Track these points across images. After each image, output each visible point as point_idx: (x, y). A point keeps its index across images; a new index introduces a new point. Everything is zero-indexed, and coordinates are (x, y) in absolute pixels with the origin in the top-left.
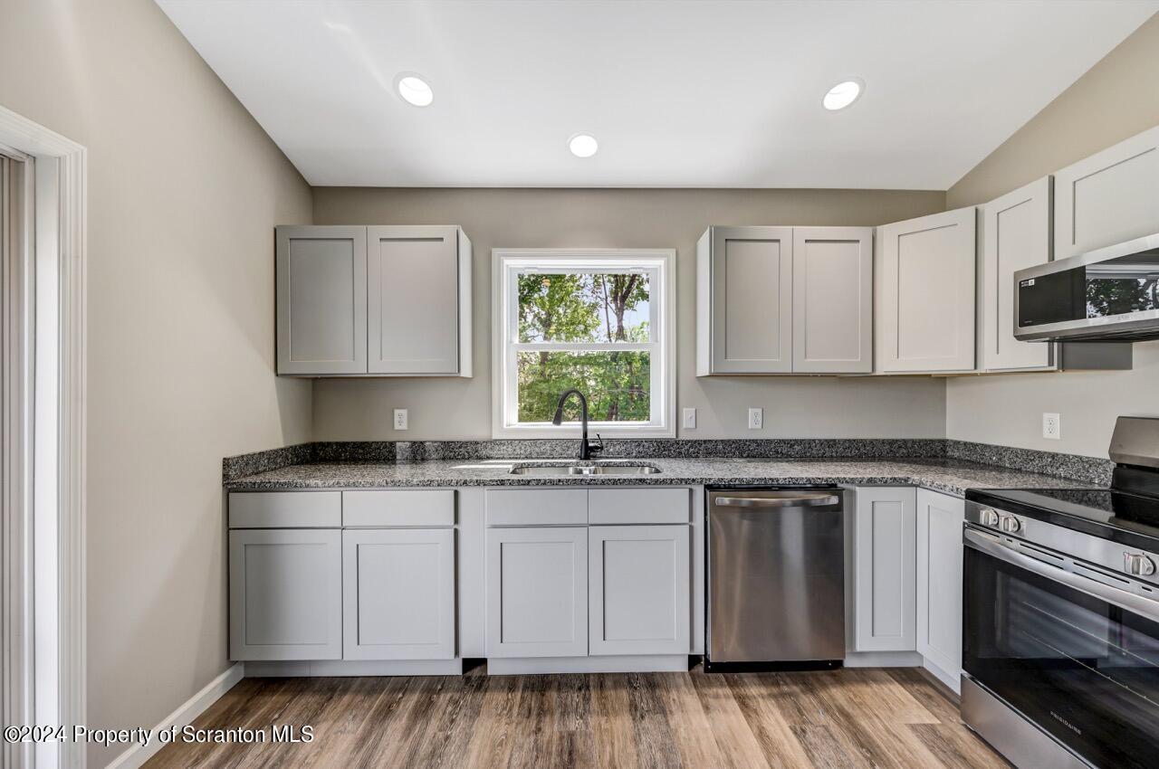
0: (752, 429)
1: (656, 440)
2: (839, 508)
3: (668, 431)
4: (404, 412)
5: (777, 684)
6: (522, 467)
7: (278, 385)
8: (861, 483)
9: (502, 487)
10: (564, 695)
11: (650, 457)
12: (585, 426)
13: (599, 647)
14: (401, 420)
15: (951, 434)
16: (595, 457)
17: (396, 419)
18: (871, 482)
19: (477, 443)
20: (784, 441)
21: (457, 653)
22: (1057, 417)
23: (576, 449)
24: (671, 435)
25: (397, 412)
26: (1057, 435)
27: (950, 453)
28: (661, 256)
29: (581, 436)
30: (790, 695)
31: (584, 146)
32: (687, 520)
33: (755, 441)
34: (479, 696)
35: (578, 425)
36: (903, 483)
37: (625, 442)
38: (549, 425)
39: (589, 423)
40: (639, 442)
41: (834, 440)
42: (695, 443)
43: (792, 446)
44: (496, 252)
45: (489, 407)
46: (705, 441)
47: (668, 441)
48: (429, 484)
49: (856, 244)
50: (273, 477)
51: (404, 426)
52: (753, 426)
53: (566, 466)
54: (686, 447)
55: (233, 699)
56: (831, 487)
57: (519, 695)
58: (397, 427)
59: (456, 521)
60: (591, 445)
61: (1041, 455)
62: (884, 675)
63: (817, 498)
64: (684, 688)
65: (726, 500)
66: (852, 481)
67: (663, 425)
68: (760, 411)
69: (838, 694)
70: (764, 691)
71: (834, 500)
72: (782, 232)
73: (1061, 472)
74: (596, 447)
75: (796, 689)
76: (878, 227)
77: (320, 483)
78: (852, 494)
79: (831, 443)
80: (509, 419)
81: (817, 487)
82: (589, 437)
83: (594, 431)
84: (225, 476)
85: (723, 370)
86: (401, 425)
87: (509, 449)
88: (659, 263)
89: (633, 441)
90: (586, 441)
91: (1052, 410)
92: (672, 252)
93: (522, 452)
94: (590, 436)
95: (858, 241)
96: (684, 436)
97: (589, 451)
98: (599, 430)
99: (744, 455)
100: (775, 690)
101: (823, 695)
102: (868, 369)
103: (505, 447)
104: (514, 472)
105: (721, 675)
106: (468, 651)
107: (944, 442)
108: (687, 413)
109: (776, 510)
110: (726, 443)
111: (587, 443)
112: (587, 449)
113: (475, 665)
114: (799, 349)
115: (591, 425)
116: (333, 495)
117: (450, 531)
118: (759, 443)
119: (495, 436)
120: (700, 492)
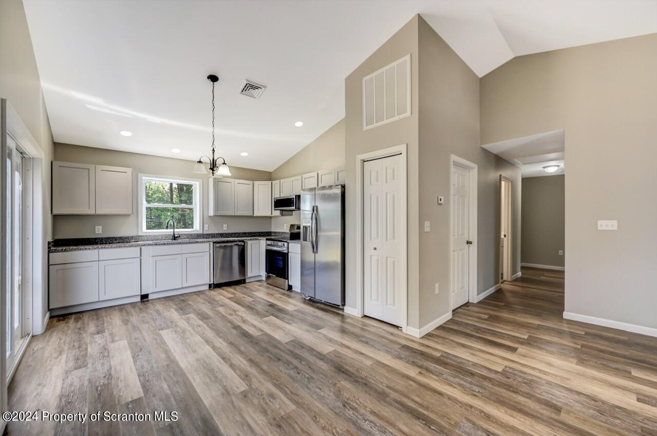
0: (225, 230)
1: (197, 234)
2: (244, 246)
3: (199, 231)
4: (100, 227)
8: (248, 240)
9: (156, 245)
11: (195, 239)
12: (174, 230)
13: (185, 285)
14: (99, 230)
16: (177, 239)
17: (96, 230)
18: (251, 240)
19: (132, 237)
20: (233, 233)
21: (140, 293)
23: (171, 237)
24: (201, 232)
25: (97, 227)
28: (198, 180)
29: (172, 233)
32: (209, 251)
35: (172, 230)
36: (258, 239)
37: (187, 235)
40: (191, 235)
42: (208, 235)
43: (235, 234)
44: (139, 175)
45: (138, 225)
46: (211, 234)
47: (200, 234)
48: (132, 246)
50: (66, 248)
51: (101, 232)
54: (206, 236)
56: (243, 241)
58: (97, 233)
59: (141, 256)
60: (176, 236)
63: (240, 243)
65: (218, 245)
67: (198, 229)
68: (227, 226)
71: (243, 244)
72: (232, 180)
76: (255, 182)
77: (91, 248)
78: (247, 242)
80: (144, 230)
81: (240, 241)
84: (49, 248)
85: (217, 214)
86: (99, 232)
87: (145, 238)
88: (198, 183)
89: (189, 234)
92: (201, 180)
93: (151, 239)
94: (175, 233)
95: (250, 184)
96: (205, 233)
97: (175, 238)
98: (178, 232)
99: (222, 237)
102: (252, 215)
106: (144, 292)
107: (271, 232)
108: (206, 226)
109: (231, 246)
110: (218, 234)
111: (174, 235)
112: (175, 237)
113: (144, 297)
114: (236, 210)
115: (176, 230)
116: (96, 251)
117: (139, 259)
118: (226, 234)
119: (140, 234)
120: (212, 244)
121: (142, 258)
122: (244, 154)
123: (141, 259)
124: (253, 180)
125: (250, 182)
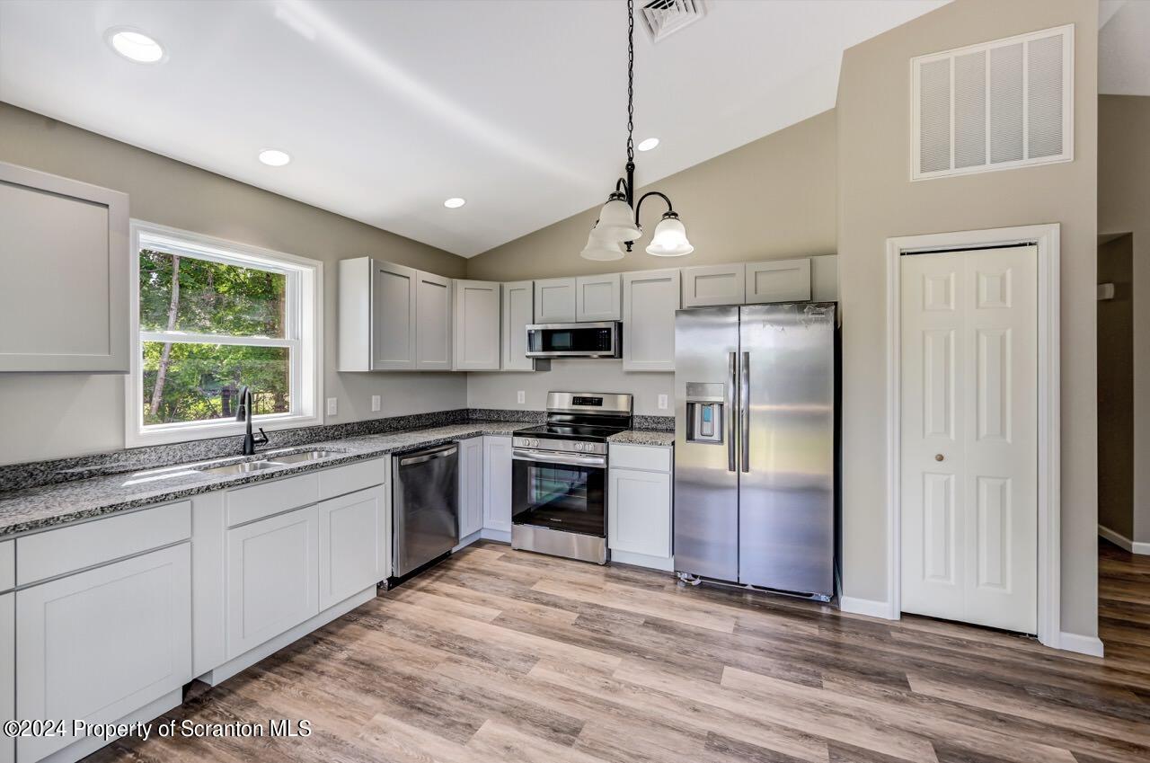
0: (374, 412)
1: (309, 428)
2: (457, 455)
3: (317, 418)
5: (432, 575)
9: (249, 485)
11: (304, 443)
15: (470, 406)
18: (469, 436)
19: (103, 457)
20: (395, 419)
21: (193, 674)
22: (523, 392)
23: (238, 446)
24: (320, 422)
26: (523, 402)
27: (470, 417)
28: (309, 265)
29: (243, 432)
30: (442, 575)
31: (275, 158)
33: (377, 421)
36: (479, 434)
37: (282, 432)
39: (253, 417)
40: (294, 431)
42: (338, 427)
43: (399, 422)
45: (122, 412)
46: (346, 425)
47: (318, 427)
49: (444, 288)
52: (375, 409)
53: (237, 463)
54: (332, 431)
56: (452, 443)
60: (256, 439)
61: (517, 412)
62: (470, 548)
64: (385, 604)
66: (457, 437)
67: (308, 413)
68: (379, 397)
69: (460, 564)
70: (428, 581)
72: (411, 272)
73: (526, 419)
74: (261, 442)
75: (442, 572)
78: (460, 447)
79: (419, 417)
83: (257, 425)
85: (380, 368)
87: (153, 457)
89: (289, 431)
91: (522, 390)
92: (320, 265)
93: (170, 458)
94: (255, 430)
96: (329, 422)
97: (254, 445)
98: (261, 424)
100: (434, 578)
101: (456, 567)
102: (449, 368)
103: (146, 456)
105: (398, 587)
107: (467, 410)
108: (332, 402)
111: (252, 437)
112: (253, 442)
114: (419, 354)
117: (188, 546)
118: (380, 422)
119: (130, 445)
120: (388, 458)
122: (454, 203)
123: (192, 545)
125: (446, 281)
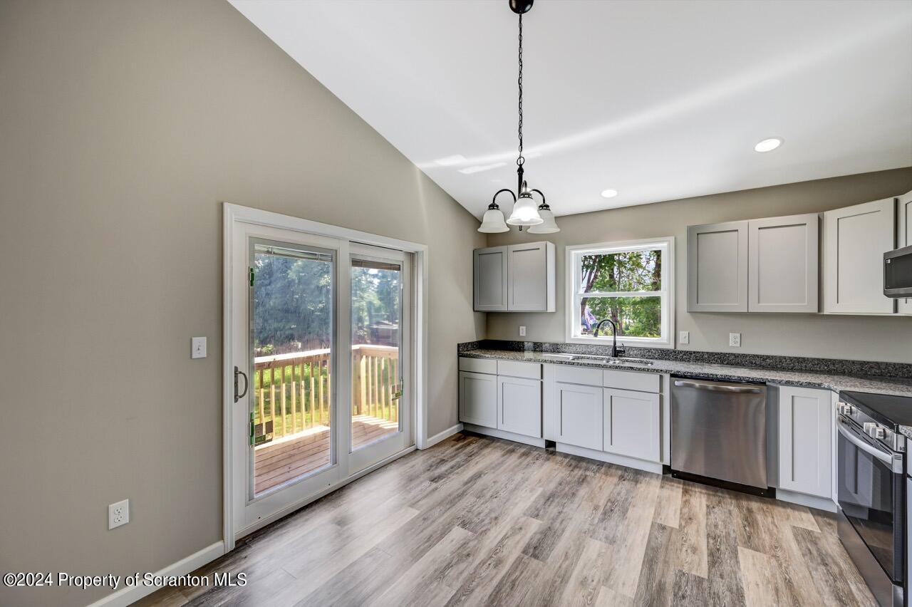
0: (731, 346)
1: (660, 350)
3: (669, 344)
4: (524, 328)
6: (578, 358)
7: (474, 315)
10: (589, 465)
12: (615, 338)
13: (608, 448)
14: (523, 331)
16: (621, 356)
17: (521, 331)
19: (557, 344)
20: (758, 356)
21: (542, 436)
23: (610, 351)
24: (671, 347)
25: (521, 328)
28: (665, 241)
29: (612, 344)
32: (658, 392)
33: (734, 354)
34: (550, 456)
35: (611, 338)
36: (819, 386)
37: (640, 349)
38: (591, 337)
39: (617, 337)
40: (649, 350)
41: (804, 358)
43: (764, 360)
44: (567, 248)
45: (564, 327)
46: (694, 352)
48: (530, 360)
49: (804, 226)
50: (473, 353)
51: (524, 334)
52: (733, 344)
53: (602, 359)
54: (681, 355)
55: (460, 435)
57: (568, 460)
58: (521, 334)
59: (542, 378)
60: (618, 349)
64: (655, 479)
65: (681, 383)
68: (738, 335)
72: (741, 225)
74: (621, 351)
76: (825, 213)
77: (489, 356)
78: (777, 390)
79: (801, 360)
80: (576, 332)
82: (617, 345)
83: (621, 342)
84: (458, 351)
85: (695, 310)
86: (523, 333)
87: (573, 349)
88: (665, 244)
89: (645, 349)
90: (615, 347)
92: (672, 239)
93: (578, 350)
95: (805, 224)
96: (679, 348)
97: (617, 353)
98: (625, 342)
99: (726, 363)
102: (816, 310)
103: (571, 348)
104: (573, 359)
105: (682, 480)
106: (546, 437)
108: (683, 335)
110: (711, 354)
112: (616, 351)
113: (551, 444)
114: (753, 297)
115: (619, 338)
116: (494, 361)
117: (540, 382)
118: (736, 356)
119: (567, 342)
120: (667, 378)
121: (544, 381)
123: (542, 383)
124: (819, 210)
125: (811, 219)
